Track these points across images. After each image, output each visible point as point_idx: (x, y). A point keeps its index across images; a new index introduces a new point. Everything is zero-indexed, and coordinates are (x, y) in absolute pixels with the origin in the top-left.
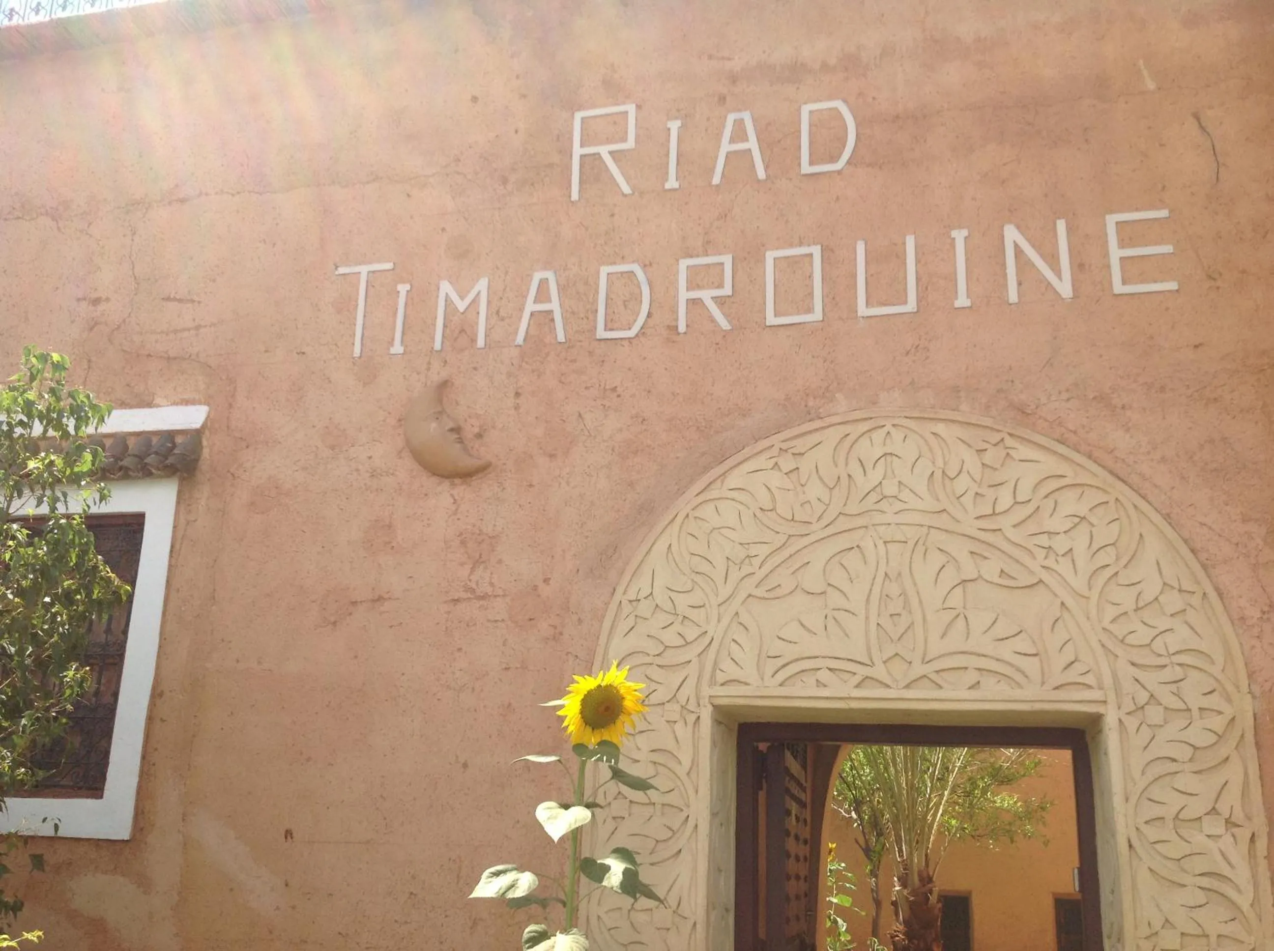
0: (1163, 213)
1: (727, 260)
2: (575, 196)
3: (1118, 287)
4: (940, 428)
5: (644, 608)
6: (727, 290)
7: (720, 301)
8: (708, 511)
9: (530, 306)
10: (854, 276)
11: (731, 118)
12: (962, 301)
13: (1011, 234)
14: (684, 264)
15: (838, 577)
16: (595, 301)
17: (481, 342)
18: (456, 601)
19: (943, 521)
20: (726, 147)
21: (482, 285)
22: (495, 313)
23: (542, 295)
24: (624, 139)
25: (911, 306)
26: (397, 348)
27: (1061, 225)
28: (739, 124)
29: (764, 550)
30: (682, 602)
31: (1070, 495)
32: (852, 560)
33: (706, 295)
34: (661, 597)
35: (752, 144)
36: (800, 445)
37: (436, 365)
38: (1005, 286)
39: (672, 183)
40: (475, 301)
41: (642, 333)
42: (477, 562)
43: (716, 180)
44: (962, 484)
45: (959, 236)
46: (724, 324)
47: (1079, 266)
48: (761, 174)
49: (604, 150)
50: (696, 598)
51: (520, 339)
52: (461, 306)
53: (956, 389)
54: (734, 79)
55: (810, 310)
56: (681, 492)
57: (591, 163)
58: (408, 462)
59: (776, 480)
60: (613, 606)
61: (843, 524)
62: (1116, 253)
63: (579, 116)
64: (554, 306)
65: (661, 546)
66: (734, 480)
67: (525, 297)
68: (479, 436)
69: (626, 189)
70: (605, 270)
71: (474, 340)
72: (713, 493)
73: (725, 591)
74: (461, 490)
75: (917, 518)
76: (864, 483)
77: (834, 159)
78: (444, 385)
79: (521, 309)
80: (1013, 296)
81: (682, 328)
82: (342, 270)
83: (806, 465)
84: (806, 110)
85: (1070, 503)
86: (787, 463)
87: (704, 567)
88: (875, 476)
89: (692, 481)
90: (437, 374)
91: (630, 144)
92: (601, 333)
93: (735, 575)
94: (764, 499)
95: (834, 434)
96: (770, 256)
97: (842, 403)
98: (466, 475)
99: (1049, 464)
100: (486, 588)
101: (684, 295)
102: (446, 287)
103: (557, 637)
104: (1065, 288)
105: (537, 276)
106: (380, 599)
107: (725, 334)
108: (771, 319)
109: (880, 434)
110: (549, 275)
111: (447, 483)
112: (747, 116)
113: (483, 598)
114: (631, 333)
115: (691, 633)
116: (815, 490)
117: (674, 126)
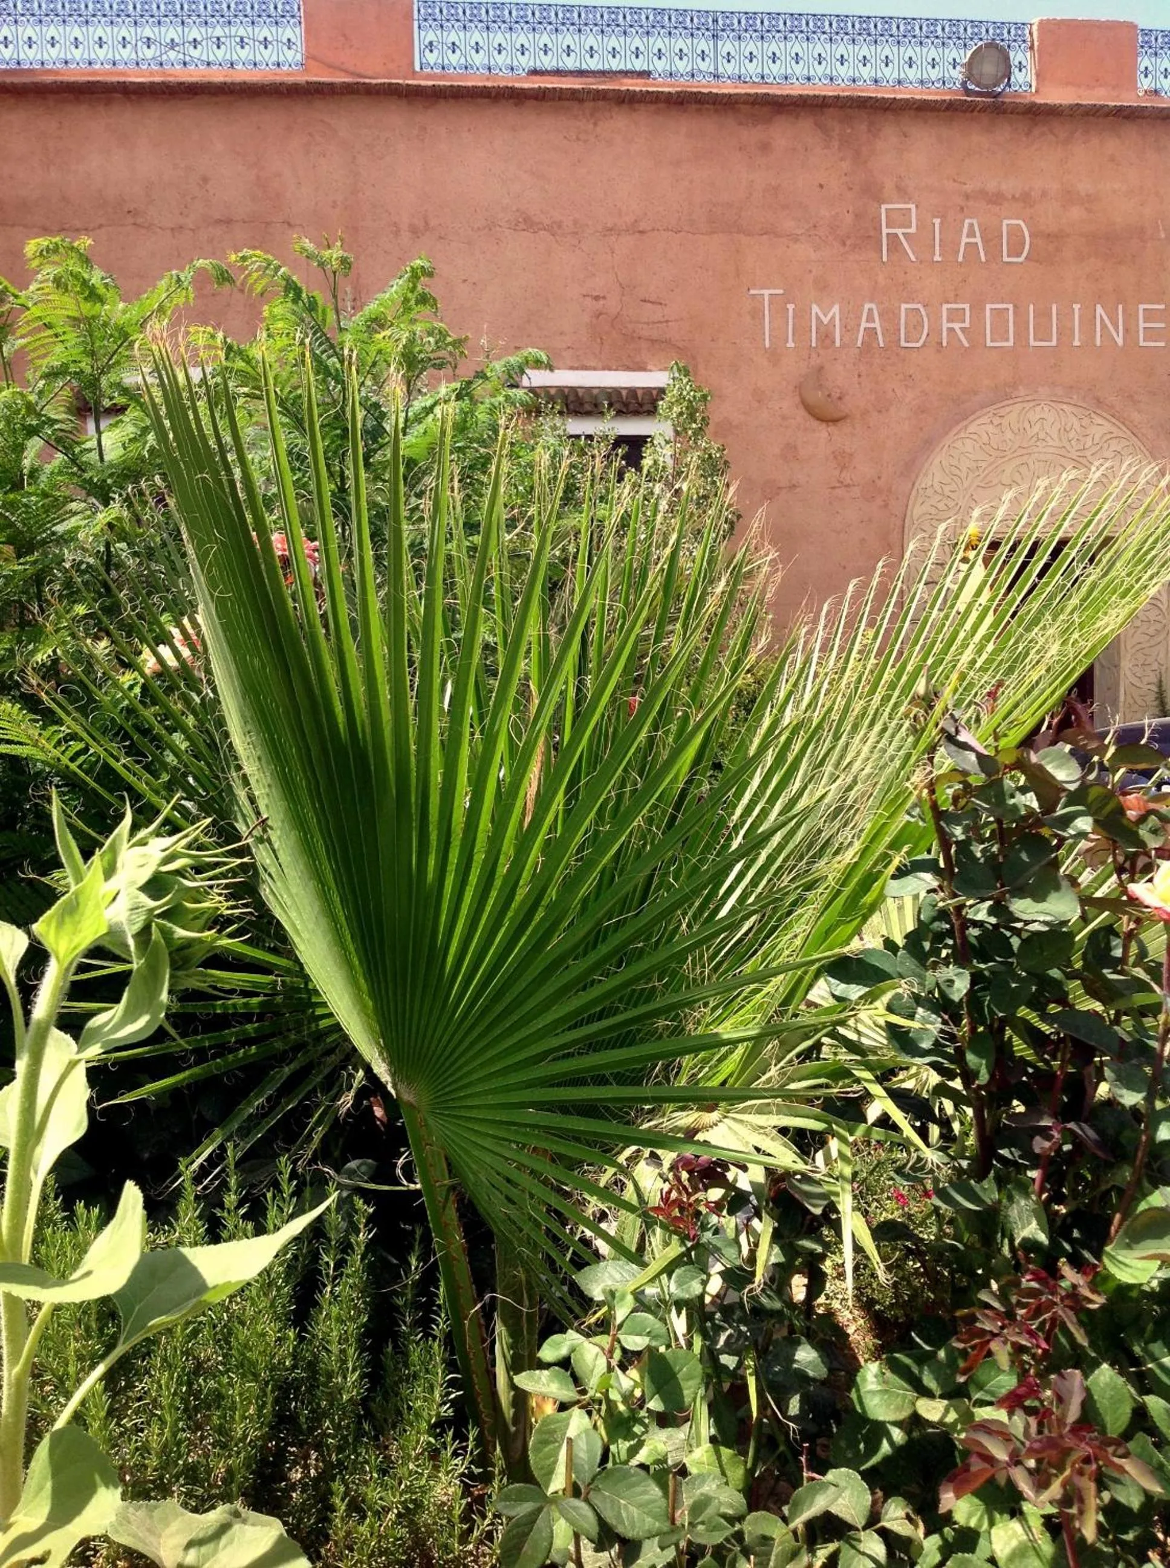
0: (1162, 307)
1: (967, 306)
2: (885, 259)
3: (1142, 344)
4: (1064, 407)
5: (929, 492)
6: (967, 325)
7: (963, 329)
8: (959, 444)
9: (864, 325)
10: (1028, 322)
11: (967, 222)
12: (1077, 343)
13: (1099, 310)
14: (945, 306)
15: (1017, 477)
16: (899, 324)
17: (838, 344)
18: (833, 488)
19: (1063, 452)
20: (965, 240)
21: (836, 309)
22: (845, 327)
23: (870, 319)
24: (910, 227)
25: (1054, 343)
26: (791, 344)
27: (1120, 307)
28: (971, 225)
29: (984, 465)
30: (947, 489)
31: (1114, 441)
32: (1023, 469)
33: (957, 326)
34: (937, 487)
35: (978, 240)
36: (1002, 412)
37: (814, 355)
38: (1094, 337)
39: (937, 258)
40: (833, 318)
41: (924, 345)
42: (843, 468)
43: (960, 259)
44: (1072, 434)
45: (1076, 307)
46: (966, 344)
47: (1126, 330)
48: (983, 259)
49: (899, 232)
50: (954, 487)
51: (859, 344)
52: (826, 321)
53: (1071, 387)
54: (967, 197)
55: (1007, 340)
56: (947, 433)
57: (893, 238)
58: (802, 412)
59: (991, 429)
60: (914, 492)
61: (1021, 452)
62: (1142, 325)
63: (884, 207)
64: (877, 325)
65: (937, 462)
66: (972, 428)
67: (860, 318)
68: (840, 398)
69: (913, 258)
70: (904, 306)
71: (834, 342)
72: (962, 435)
73: (966, 484)
74: (832, 428)
75: (1051, 450)
76: (1031, 432)
77: (1019, 255)
78: (821, 368)
79: (859, 325)
80: (1098, 343)
81: (945, 344)
82: (752, 292)
83: (1005, 422)
84: (1005, 222)
85: (1115, 445)
86: (997, 421)
87: (957, 472)
88: (1036, 429)
89: (950, 429)
90: (815, 361)
91: (913, 230)
92: (903, 344)
93: (971, 475)
94: (985, 439)
95: (1019, 406)
96: (988, 307)
97: (1022, 391)
98: (835, 421)
99: (1108, 427)
100: (848, 481)
101: (945, 325)
102: (815, 309)
103: (886, 506)
104: (1120, 341)
105: (867, 306)
106: (794, 486)
107: (966, 349)
108: (989, 344)
109: (1038, 408)
110: (873, 306)
111: (824, 425)
112: (975, 222)
113: (848, 486)
114: (918, 345)
115: (951, 504)
116: (1009, 435)
117: (937, 221)
